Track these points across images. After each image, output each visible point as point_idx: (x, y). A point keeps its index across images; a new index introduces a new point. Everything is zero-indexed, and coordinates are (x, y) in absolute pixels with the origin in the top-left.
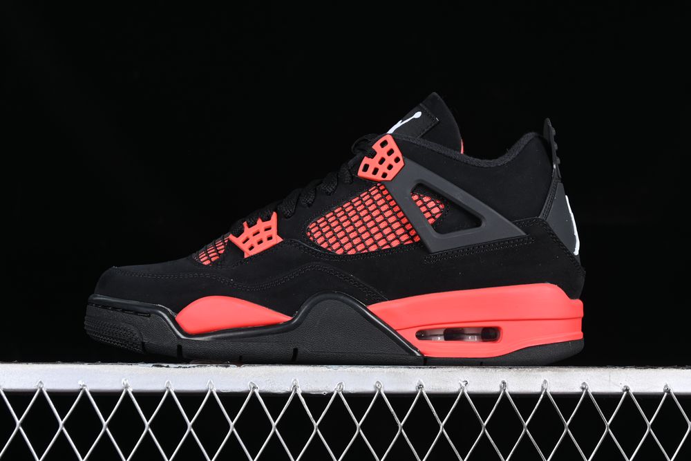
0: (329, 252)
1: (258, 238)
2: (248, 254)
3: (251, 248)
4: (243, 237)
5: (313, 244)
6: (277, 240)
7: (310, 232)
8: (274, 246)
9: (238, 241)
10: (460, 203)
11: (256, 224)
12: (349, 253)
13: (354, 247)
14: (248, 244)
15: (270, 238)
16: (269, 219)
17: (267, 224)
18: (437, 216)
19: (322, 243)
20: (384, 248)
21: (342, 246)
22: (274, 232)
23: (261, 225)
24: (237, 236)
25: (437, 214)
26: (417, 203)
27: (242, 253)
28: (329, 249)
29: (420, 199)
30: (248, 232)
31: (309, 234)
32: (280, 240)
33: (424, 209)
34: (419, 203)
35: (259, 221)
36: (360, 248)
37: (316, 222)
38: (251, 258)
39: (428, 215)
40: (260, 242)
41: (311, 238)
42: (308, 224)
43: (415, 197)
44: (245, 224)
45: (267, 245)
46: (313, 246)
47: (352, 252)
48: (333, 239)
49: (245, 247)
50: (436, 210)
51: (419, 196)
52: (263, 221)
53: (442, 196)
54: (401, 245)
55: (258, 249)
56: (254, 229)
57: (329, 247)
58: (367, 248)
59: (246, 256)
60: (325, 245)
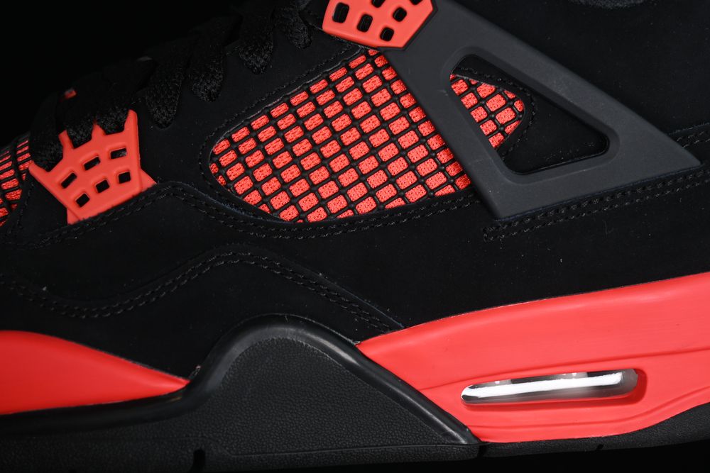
0: (264, 213)
1: (96, 176)
2: (75, 215)
3: (83, 200)
4: (61, 172)
5: (227, 193)
6: (142, 182)
7: (218, 163)
8: (136, 199)
9: (50, 180)
10: (565, 101)
11: (89, 138)
12: (313, 217)
13: (322, 203)
14: (75, 191)
15: (124, 178)
16: (119, 128)
17: (116, 142)
18: (509, 129)
19: (247, 192)
20: (391, 205)
21: (294, 201)
22: (131, 162)
23: (101, 143)
24: (49, 167)
25: (509, 123)
26: (464, 101)
27: (63, 210)
28: (265, 208)
29: (471, 88)
30: (73, 159)
31: (213, 168)
32: (148, 182)
33: (479, 114)
34: (470, 100)
35: (97, 132)
36: (335, 206)
37: (230, 139)
38: (81, 224)
39: (488, 127)
40: (102, 186)
41: (221, 180)
42: (212, 142)
43: (460, 87)
44: (64, 137)
45: (118, 195)
46: (228, 202)
47: (318, 216)
48: (273, 185)
49: (67, 198)
50: (505, 116)
51: (468, 83)
52: (107, 133)
53: (521, 84)
54: (430, 197)
55: (100, 205)
56: (86, 152)
57: (262, 202)
58: (351, 205)
59: (71, 220)
60: (254, 198)
